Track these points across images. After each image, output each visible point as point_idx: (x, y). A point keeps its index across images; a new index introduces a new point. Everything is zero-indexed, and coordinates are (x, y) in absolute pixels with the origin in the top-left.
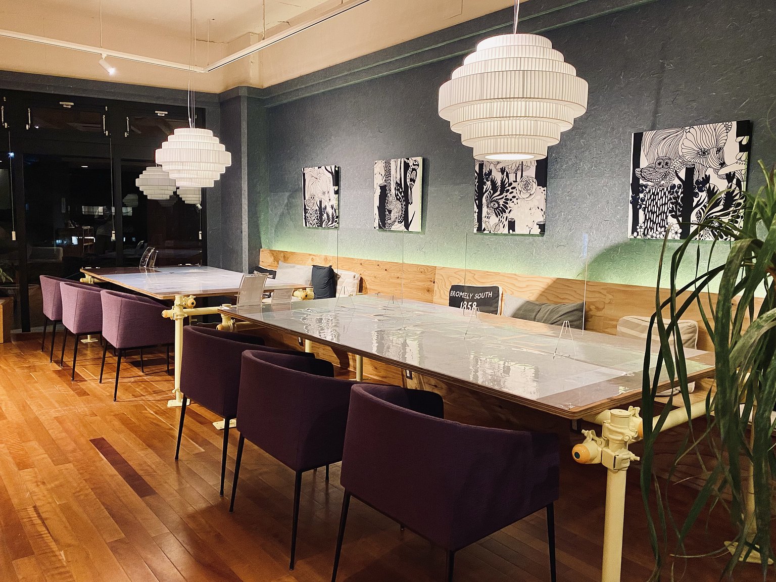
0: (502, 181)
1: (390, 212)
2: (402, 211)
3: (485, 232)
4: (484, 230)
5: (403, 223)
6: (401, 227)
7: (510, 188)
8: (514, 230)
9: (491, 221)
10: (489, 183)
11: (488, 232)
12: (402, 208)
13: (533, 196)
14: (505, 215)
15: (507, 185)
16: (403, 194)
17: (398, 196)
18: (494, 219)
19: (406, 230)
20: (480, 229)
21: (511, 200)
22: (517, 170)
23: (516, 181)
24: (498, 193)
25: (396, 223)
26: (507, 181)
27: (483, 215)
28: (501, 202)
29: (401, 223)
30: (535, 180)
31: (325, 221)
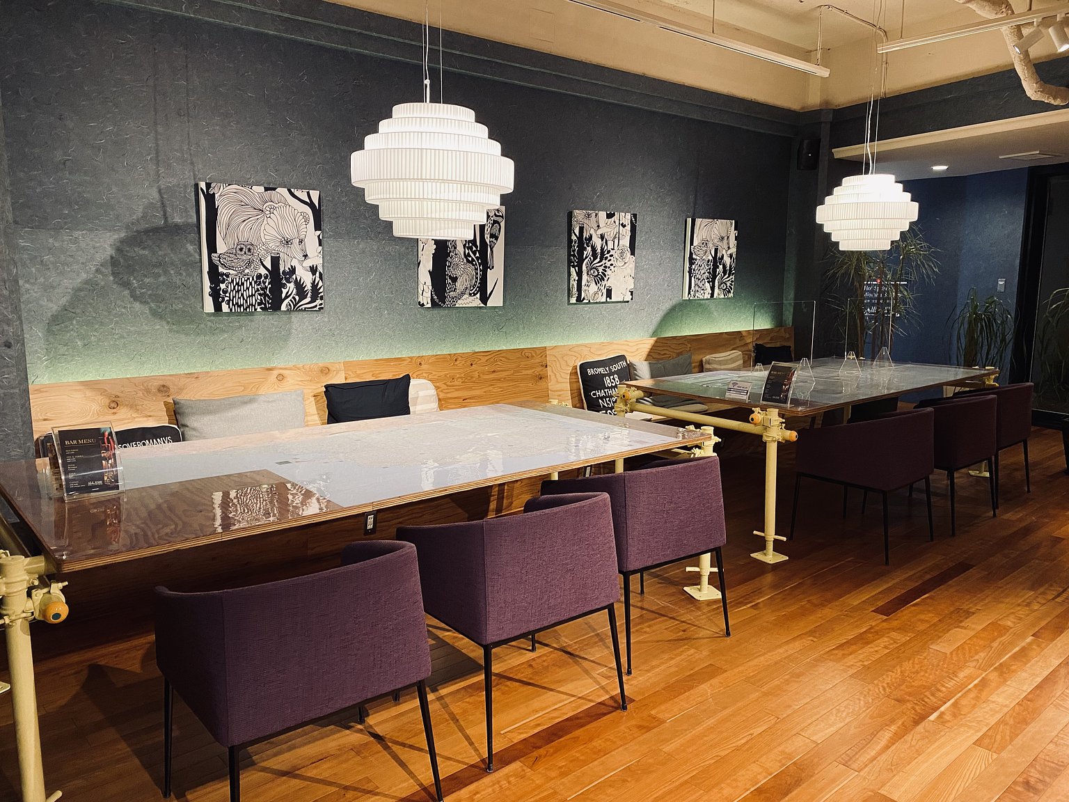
0: (601, 248)
1: (454, 280)
2: (477, 278)
3: (585, 301)
4: (584, 299)
5: (478, 295)
6: (476, 301)
7: (608, 255)
8: (611, 298)
9: (591, 290)
10: (589, 249)
11: (587, 301)
12: (477, 274)
13: (627, 264)
14: (603, 283)
15: (606, 253)
16: (478, 255)
17: (470, 256)
18: (593, 288)
19: (482, 305)
20: (579, 299)
21: (609, 267)
22: (615, 237)
23: (613, 249)
24: (598, 260)
25: (466, 296)
26: (606, 248)
27: (583, 284)
28: (601, 270)
29: (475, 295)
30: (629, 249)
31: (291, 297)
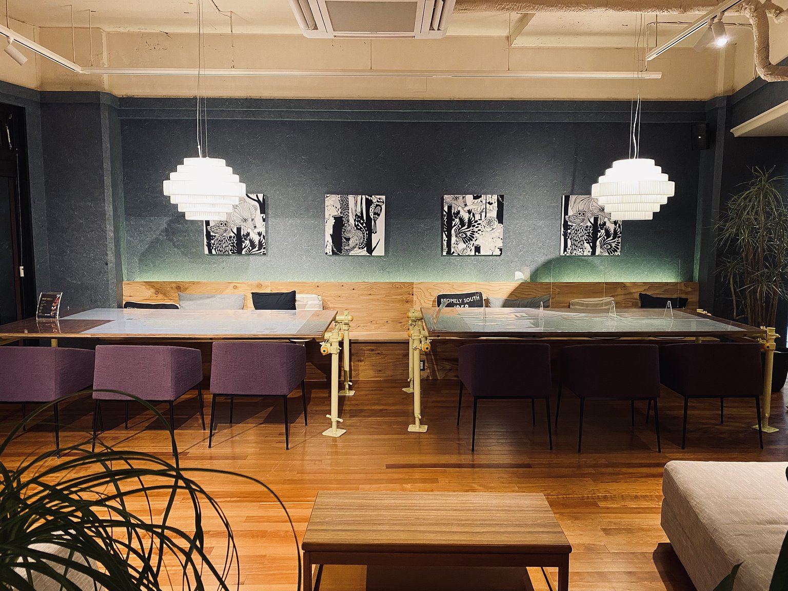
0: (469, 219)
1: (348, 239)
2: (364, 239)
3: (454, 254)
6: (364, 252)
7: (476, 224)
8: (479, 253)
9: (459, 246)
10: (457, 220)
11: (457, 254)
12: (364, 236)
13: (494, 230)
14: (472, 243)
15: (473, 222)
17: (359, 226)
18: (462, 245)
19: (369, 254)
21: (477, 232)
22: (482, 212)
23: (481, 220)
24: (466, 227)
25: (356, 249)
26: (473, 219)
27: (452, 242)
28: (468, 234)
29: (363, 248)
30: (496, 219)
31: (247, 248)
